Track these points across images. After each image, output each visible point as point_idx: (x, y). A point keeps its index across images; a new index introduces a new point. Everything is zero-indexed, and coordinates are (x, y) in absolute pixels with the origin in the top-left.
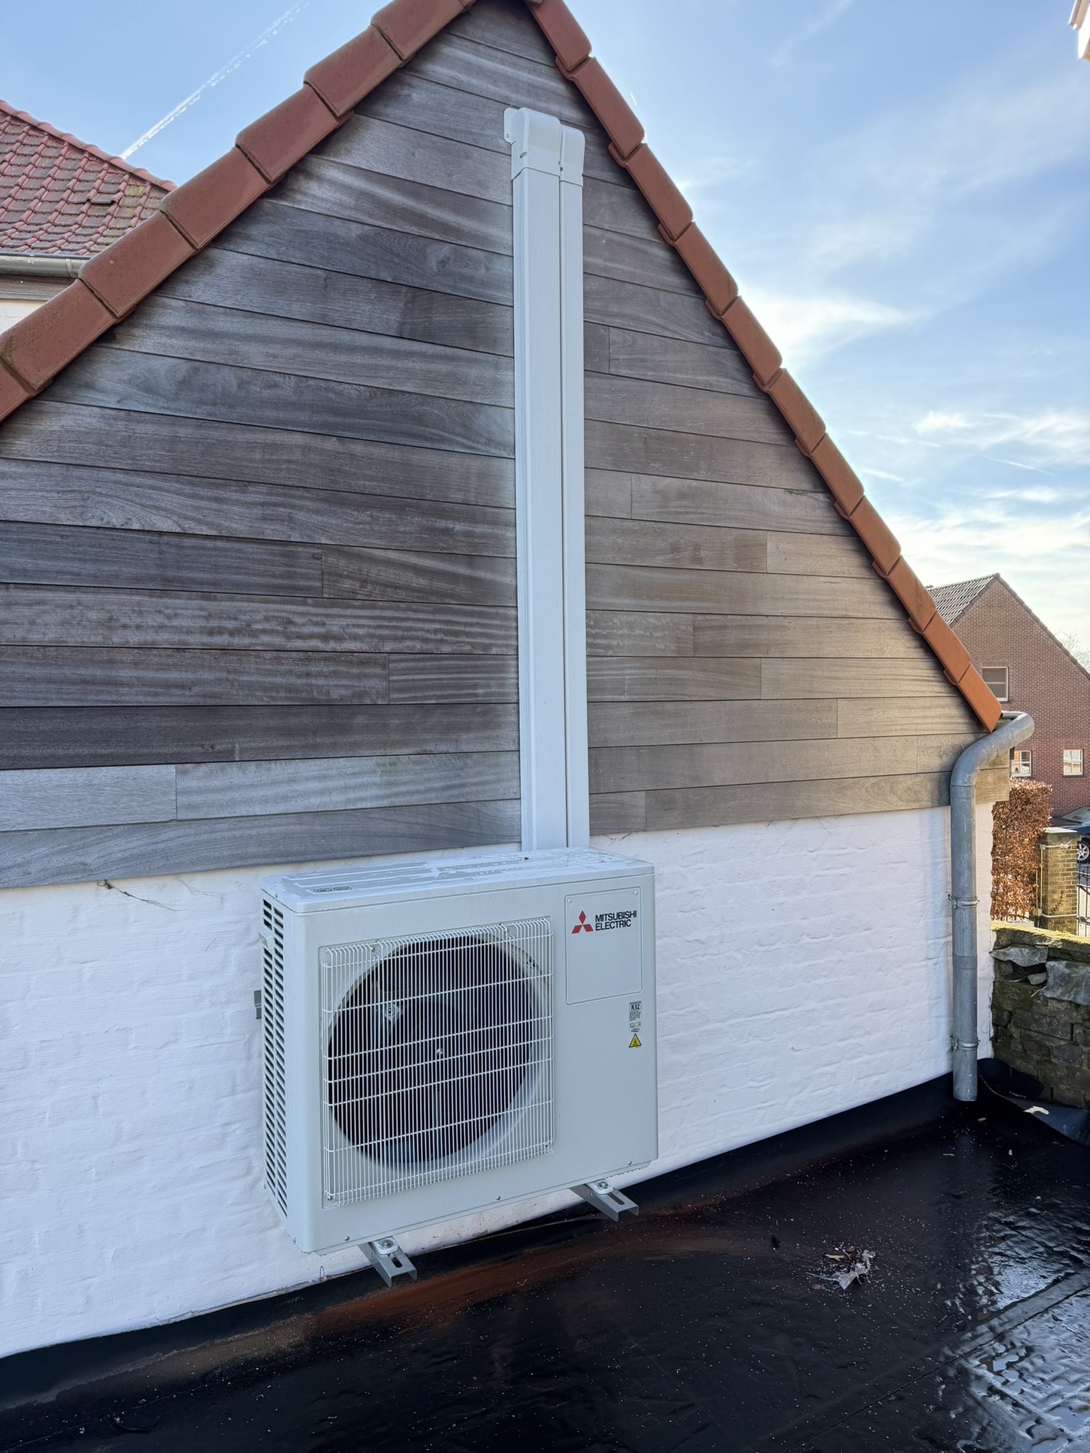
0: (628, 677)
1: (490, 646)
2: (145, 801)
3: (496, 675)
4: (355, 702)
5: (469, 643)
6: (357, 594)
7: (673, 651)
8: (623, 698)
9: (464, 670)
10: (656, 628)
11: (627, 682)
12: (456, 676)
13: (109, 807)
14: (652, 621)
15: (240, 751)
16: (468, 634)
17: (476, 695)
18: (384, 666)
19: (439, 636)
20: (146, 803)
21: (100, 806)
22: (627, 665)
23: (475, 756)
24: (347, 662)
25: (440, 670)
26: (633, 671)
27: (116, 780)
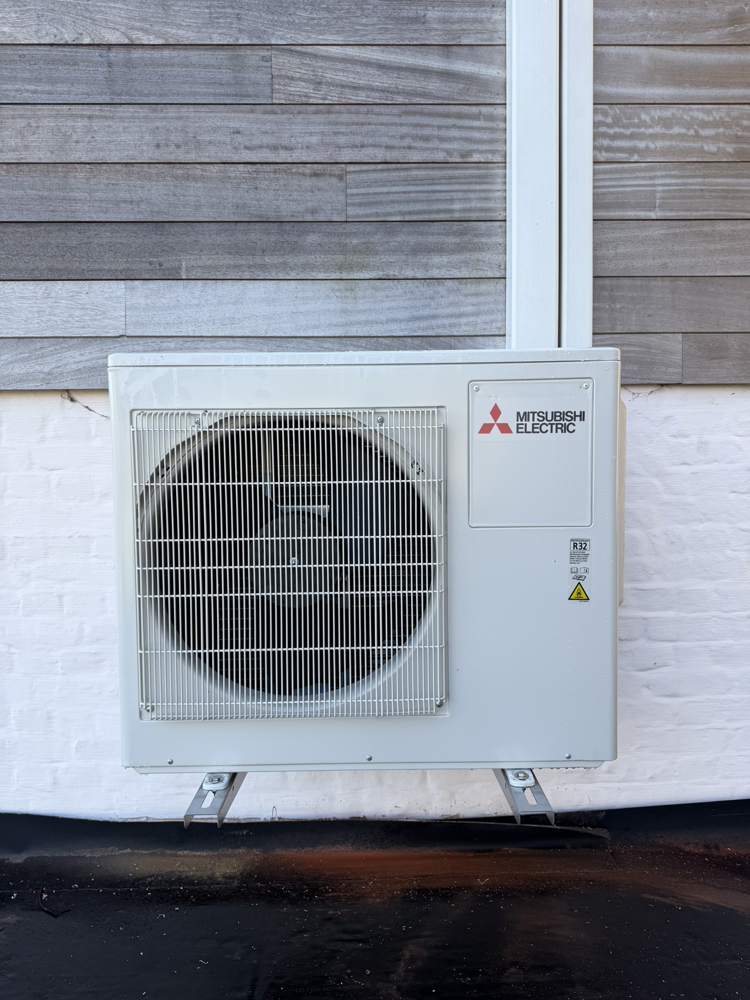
0: (660, 188)
1: (469, 153)
2: (97, 315)
3: (478, 187)
4: (309, 218)
5: (443, 150)
6: (311, 97)
7: (730, 154)
8: (653, 215)
9: (436, 181)
10: (704, 124)
11: (658, 195)
12: (426, 188)
13: (64, 319)
14: (700, 115)
15: (186, 269)
16: (442, 139)
17: (451, 211)
18: (341, 177)
19: (406, 142)
20: (98, 318)
21: (57, 318)
22: (658, 173)
23: (449, 283)
24: (299, 174)
25: (407, 181)
26: (668, 181)
27: (71, 294)
